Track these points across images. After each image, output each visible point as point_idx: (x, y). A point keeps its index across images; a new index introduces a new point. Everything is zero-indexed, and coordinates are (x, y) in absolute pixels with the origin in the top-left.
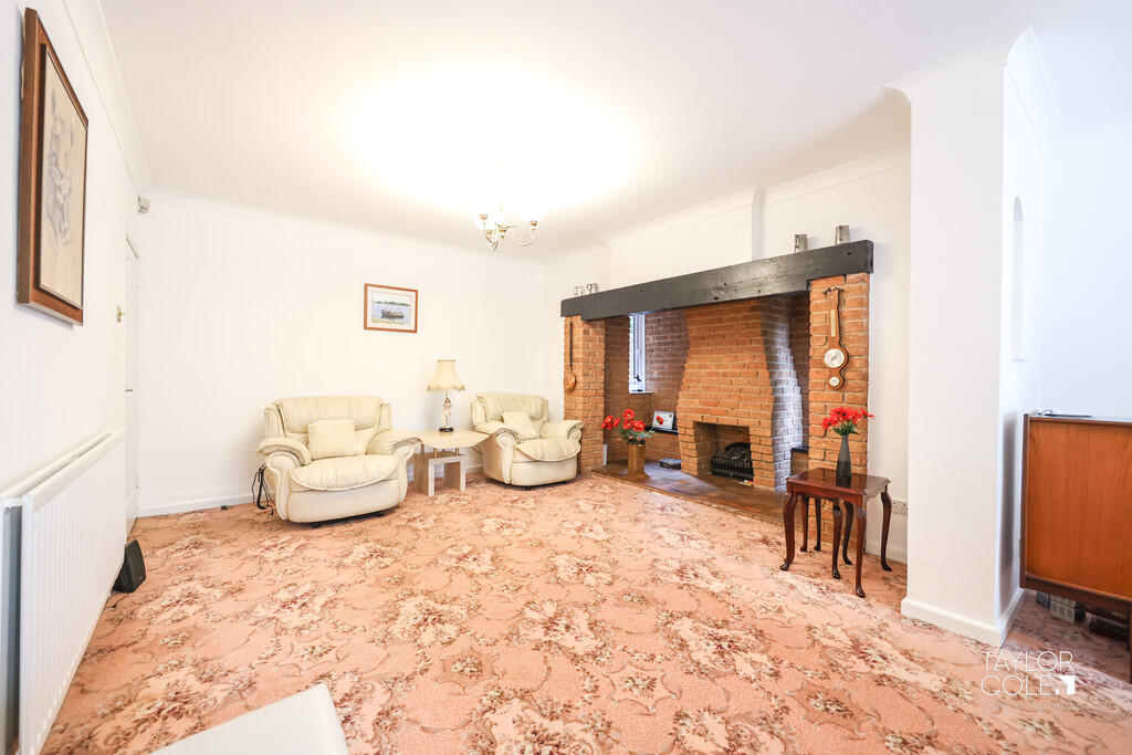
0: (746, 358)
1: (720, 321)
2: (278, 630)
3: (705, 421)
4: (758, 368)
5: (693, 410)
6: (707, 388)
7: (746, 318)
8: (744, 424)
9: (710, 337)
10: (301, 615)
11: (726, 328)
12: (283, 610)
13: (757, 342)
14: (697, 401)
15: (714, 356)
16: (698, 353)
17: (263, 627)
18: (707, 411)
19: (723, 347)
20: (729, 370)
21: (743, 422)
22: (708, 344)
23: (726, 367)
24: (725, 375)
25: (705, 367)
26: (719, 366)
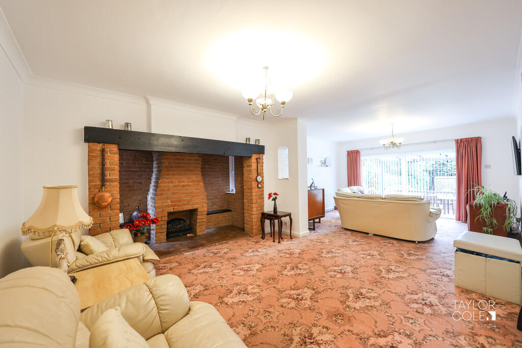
0: (194, 178)
1: (183, 159)
2: (441, 299)
3: (175, 210)
4: (199, 182)
5: (168, 206)
6: (173, 194)
7: (196, 160)
8: (196, 208)
9: (176, 167)
10: (429, 297)
11: (185, 163)
12: (434, 304)
13: (198, 170)
14: (169, 201)
15: (176, 176)
16: (168, 175)
17: (448, 304)
18: (175, 205)
19: (182, 172)
20: (186, 183)
21: (195, 207)
22: (174, 171)
23: (184, 182)
24: (183, 186)
25: (172, 182)
26: (181, 182)
